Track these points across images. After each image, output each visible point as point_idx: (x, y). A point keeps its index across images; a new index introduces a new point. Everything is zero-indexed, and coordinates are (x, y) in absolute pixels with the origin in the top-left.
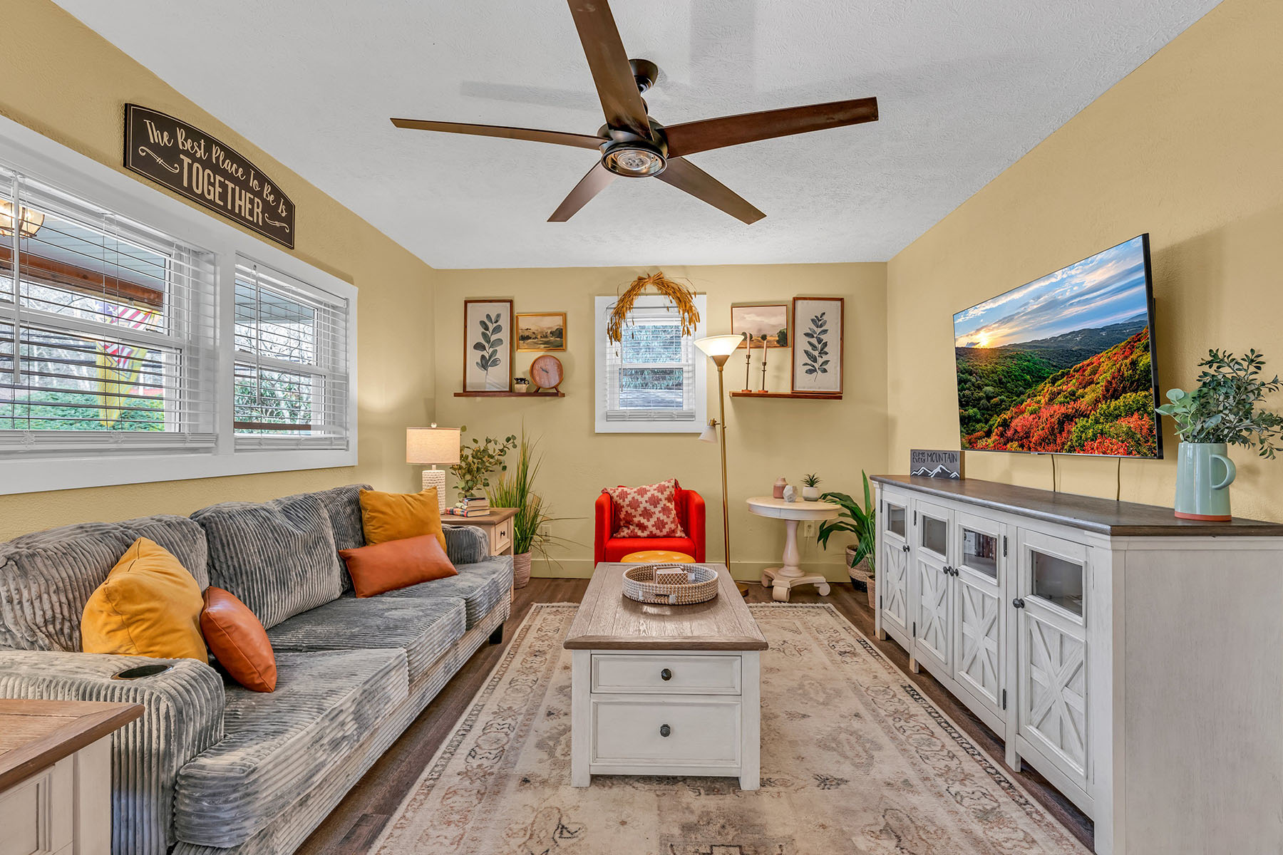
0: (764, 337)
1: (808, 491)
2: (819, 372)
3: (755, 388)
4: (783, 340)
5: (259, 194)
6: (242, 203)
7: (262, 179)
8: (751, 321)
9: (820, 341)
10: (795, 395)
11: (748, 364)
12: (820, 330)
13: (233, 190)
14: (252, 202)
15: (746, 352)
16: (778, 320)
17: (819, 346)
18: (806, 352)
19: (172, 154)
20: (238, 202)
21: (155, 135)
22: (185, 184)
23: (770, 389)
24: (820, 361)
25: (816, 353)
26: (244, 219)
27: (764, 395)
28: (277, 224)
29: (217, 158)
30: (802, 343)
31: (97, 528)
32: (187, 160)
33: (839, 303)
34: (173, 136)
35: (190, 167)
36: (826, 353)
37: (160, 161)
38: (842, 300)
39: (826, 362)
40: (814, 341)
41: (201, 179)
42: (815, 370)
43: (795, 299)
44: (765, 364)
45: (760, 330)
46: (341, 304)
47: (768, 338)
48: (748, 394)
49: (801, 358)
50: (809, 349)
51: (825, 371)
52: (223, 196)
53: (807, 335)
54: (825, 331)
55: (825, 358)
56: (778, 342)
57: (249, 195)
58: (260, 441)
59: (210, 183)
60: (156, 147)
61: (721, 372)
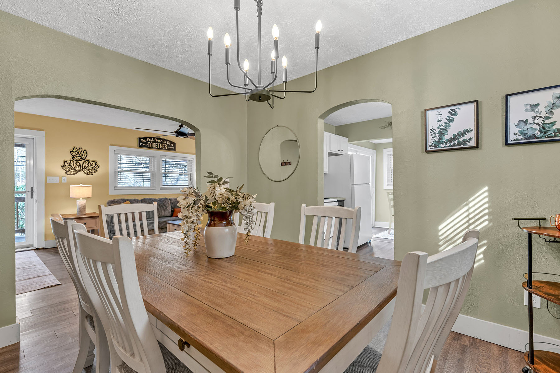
5: (166, 144)
6: (162, 146)
7: (166, 141)
13: (160, 145)
14: (164, 145)
19: (146, 143)
20: (161, 146)
21: (143, 141)
22: (149, 147)
26: (162, 149)
28: (171, 148)
29: (156, 140)
31: (123, 199)
32: (149, 143)
34: (146, 140)
35: (150, 144)
37: (144, 144)
41: (152, 145)
46: (192, 159)
52: (157, 146)
57: (163, 144)
58: (166, 188)
59: (154, 145)
60: (143, 143)
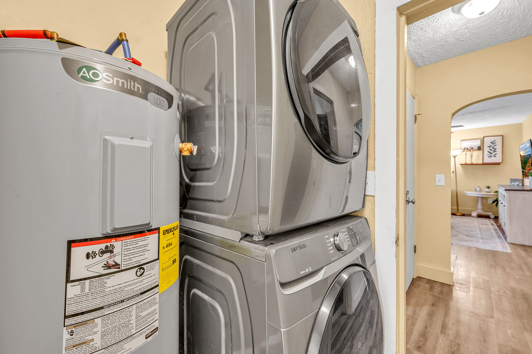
0: (472, 148)
1: (487, 190)
2: (493, 157)
3: (468, 162)
4: (479, 148)
8: (467, 144)
9: (493, 148)
10: (484, 164)
11: (466, 156)
12: (494, 145)
15: (465, 153)
16: (478, 143)
17: (493, 150)
18: (488, 152)
23: (474, 162)
24: (494, 154)
25: (492, 152)
27: (472, 164)
30: (486, 149)
33: (501, 137)
36: (496, 151)
38: (502, 136)
39: (496, 154)
40: (491, 148)
42: (491, 156)
43: (484, 137)
44: (472, 156)
45: (470, 147)
47: (474, 149)
48: (466, 164)
49: (486, 153)
50: (490, 151)
51: (495, 156)
53: (488, 147)
54: (496, 145)
55: (495, 153)
56: (477, 149)
61: (455, 159)
